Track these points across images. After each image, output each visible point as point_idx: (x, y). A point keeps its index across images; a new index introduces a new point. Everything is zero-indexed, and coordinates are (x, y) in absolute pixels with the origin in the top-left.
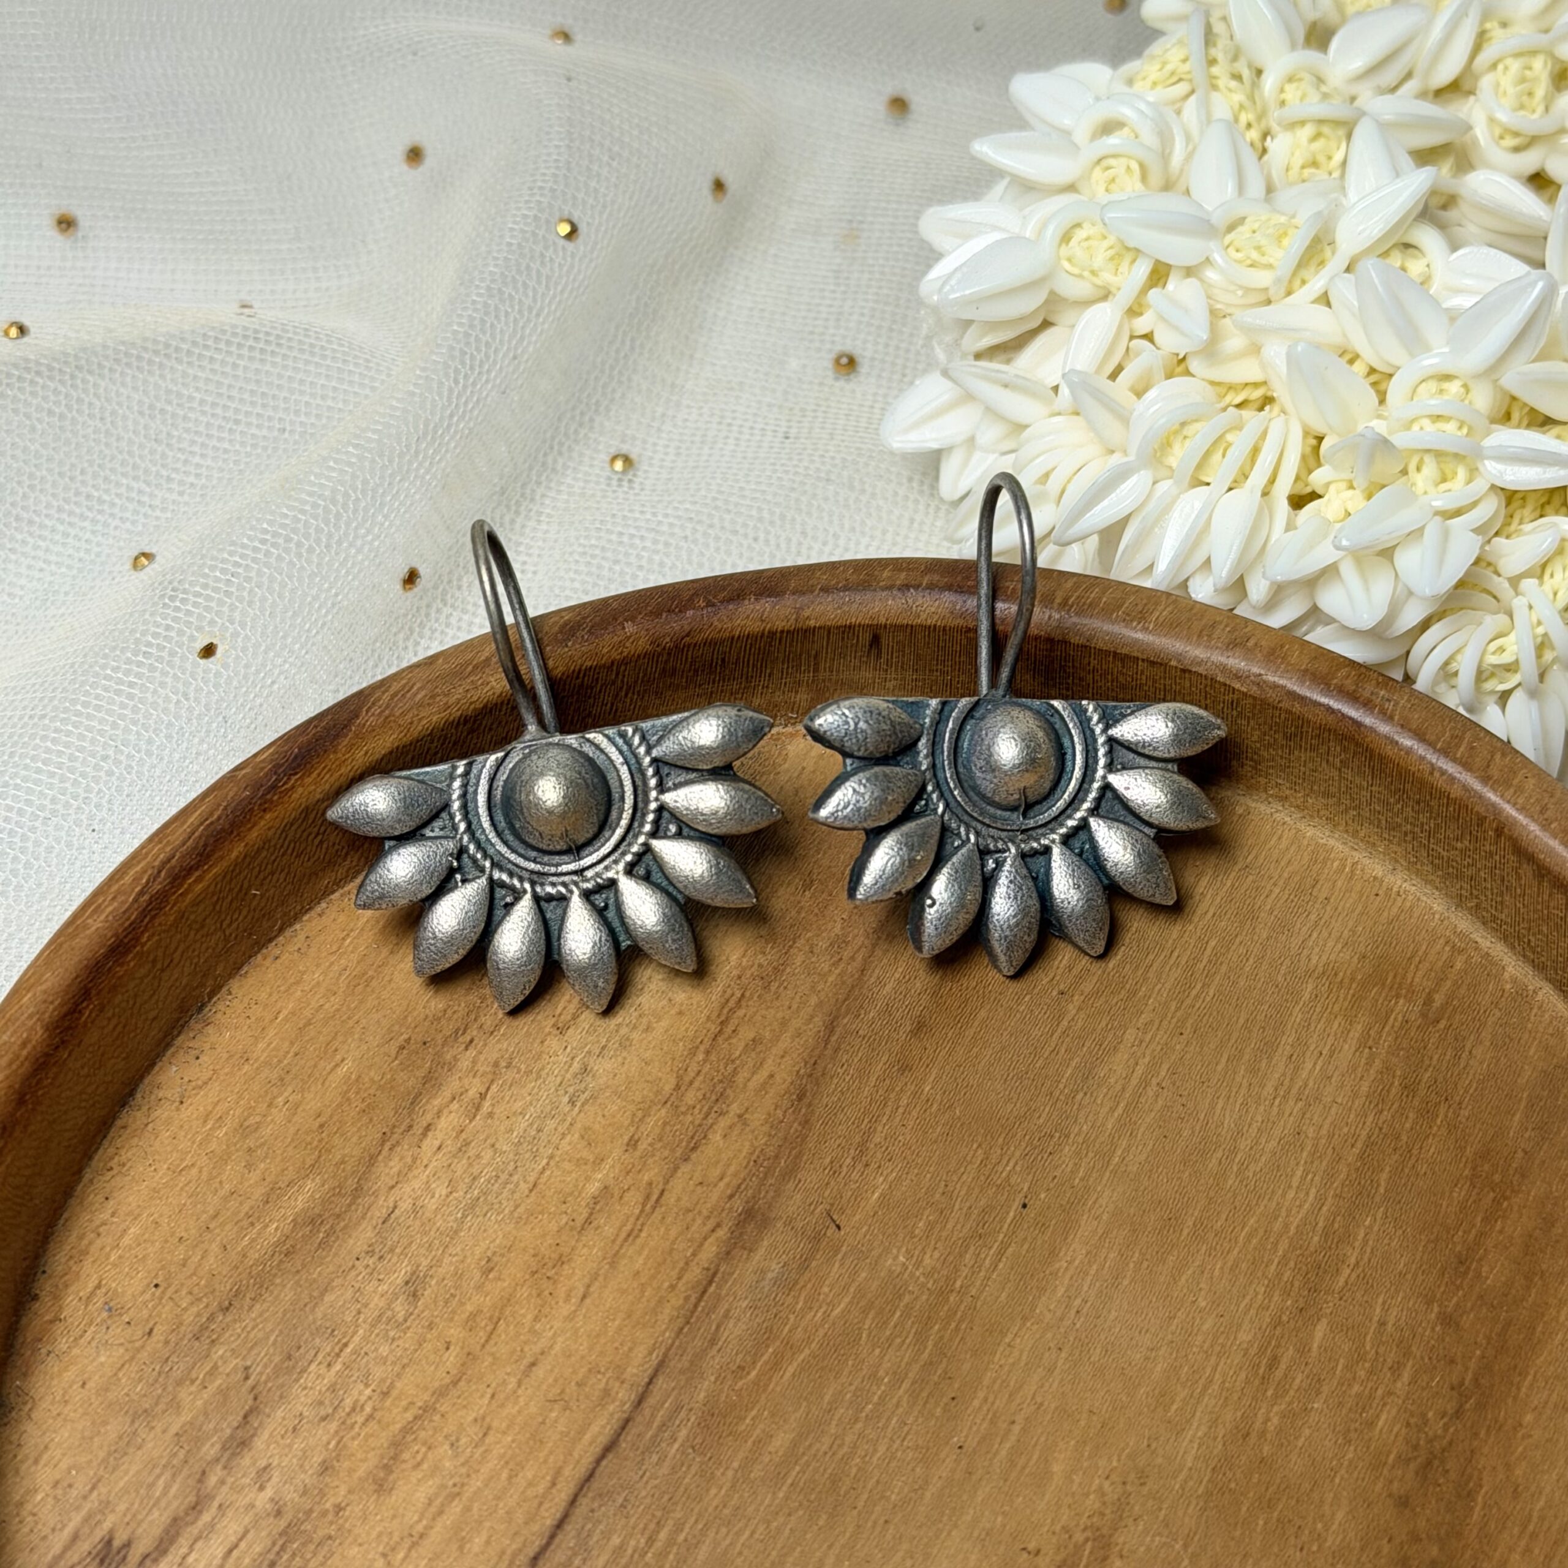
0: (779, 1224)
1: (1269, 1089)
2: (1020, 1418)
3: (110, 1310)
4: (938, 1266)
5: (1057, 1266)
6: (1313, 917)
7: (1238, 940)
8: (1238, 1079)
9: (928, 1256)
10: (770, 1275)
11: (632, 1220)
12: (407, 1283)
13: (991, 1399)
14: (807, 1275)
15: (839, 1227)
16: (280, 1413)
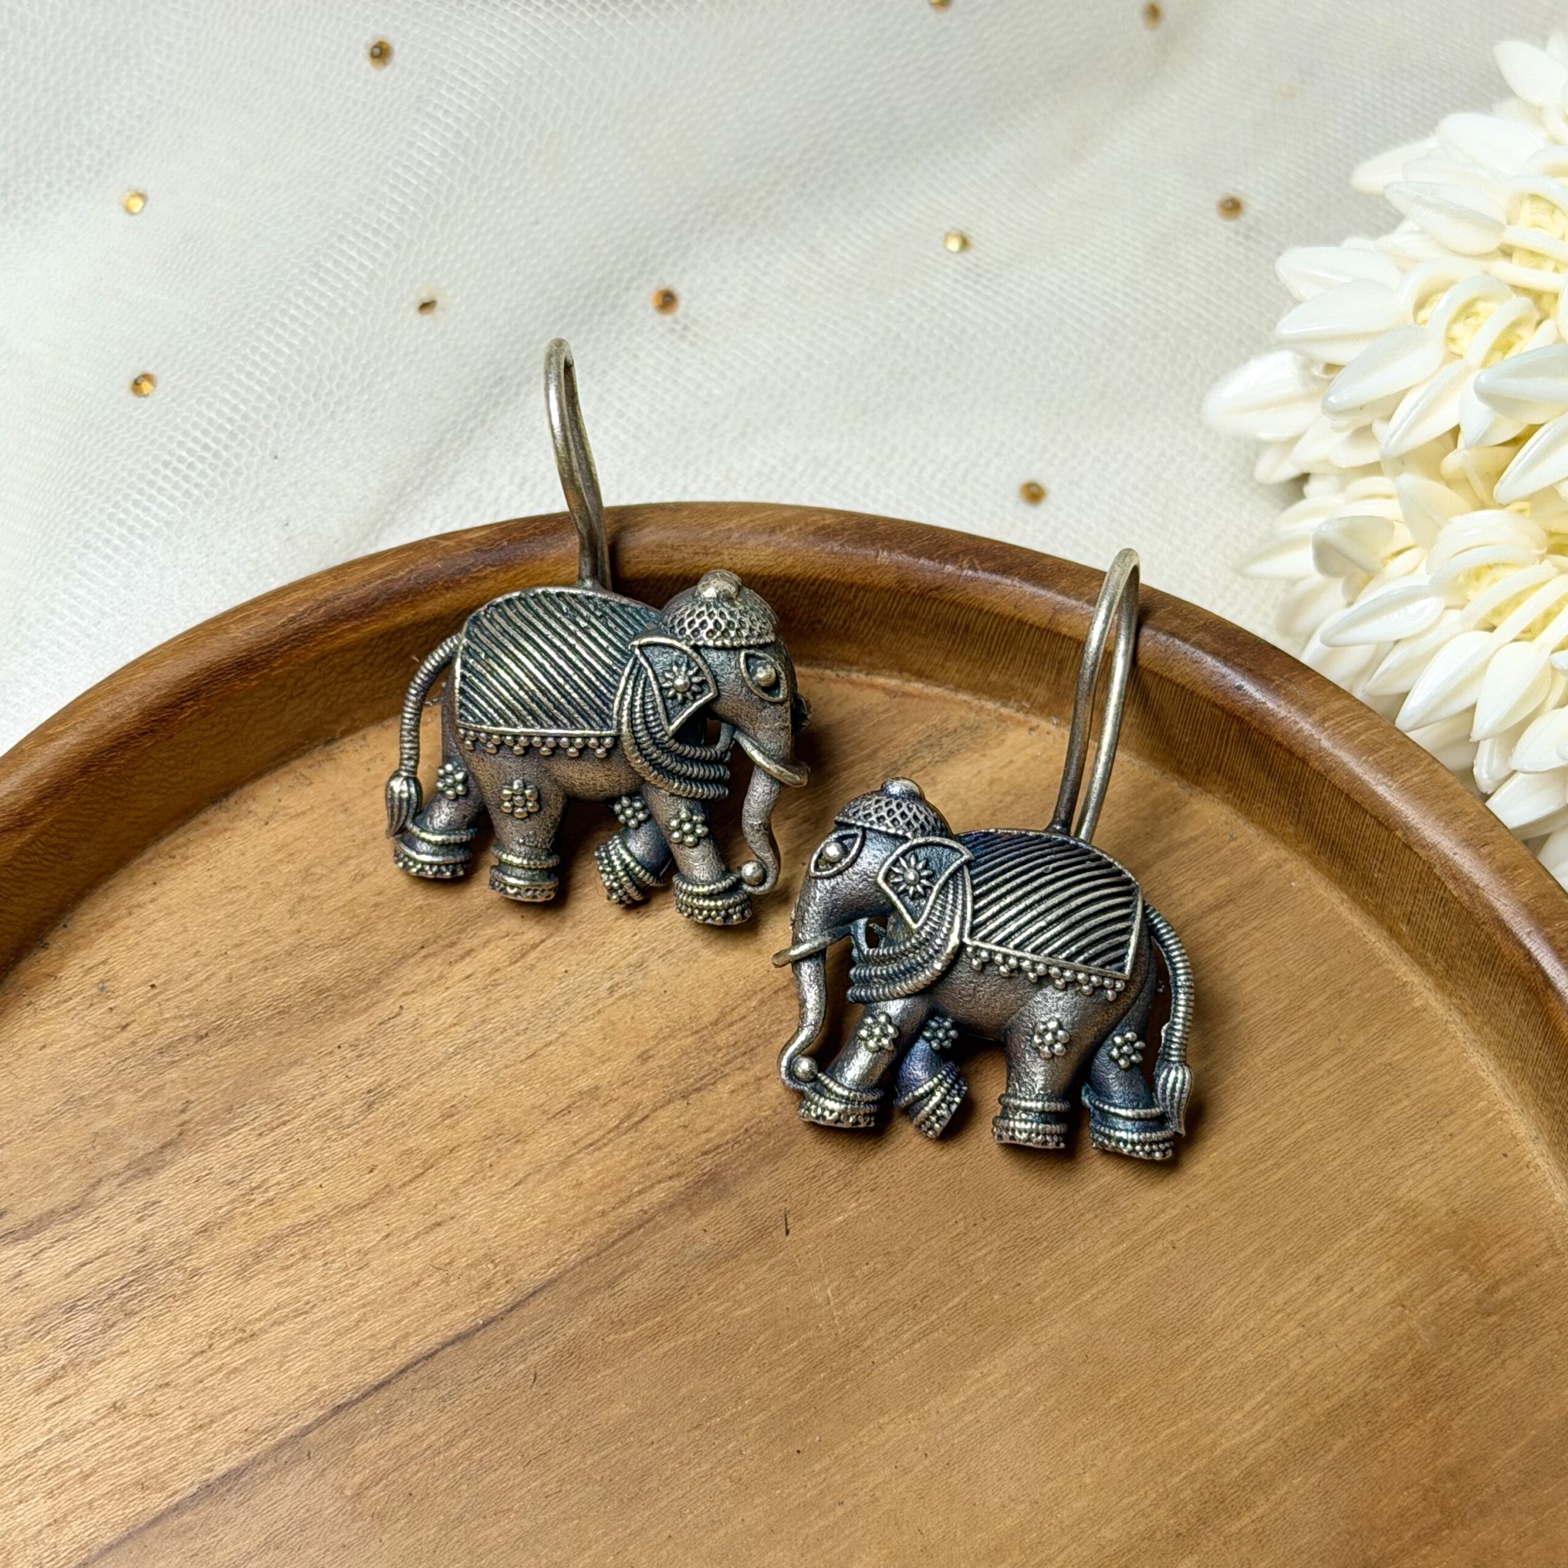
0: (735, 1203)
1: (1280, 1299)
2: (849, 1503)
3: (102, 989)
4: (859, 1316)
5: (969, 1373)
6: (1427, 1147)
7: (1335, 1136)
8: (1255, 1275)
9: (854, 1302)
10: (697, 1247)
11: (601, 1132)
12: (369, 1092)
13: (832, 1471)
14: (733, 1263)
15: (787, 1232)
16: (193, 1159)
